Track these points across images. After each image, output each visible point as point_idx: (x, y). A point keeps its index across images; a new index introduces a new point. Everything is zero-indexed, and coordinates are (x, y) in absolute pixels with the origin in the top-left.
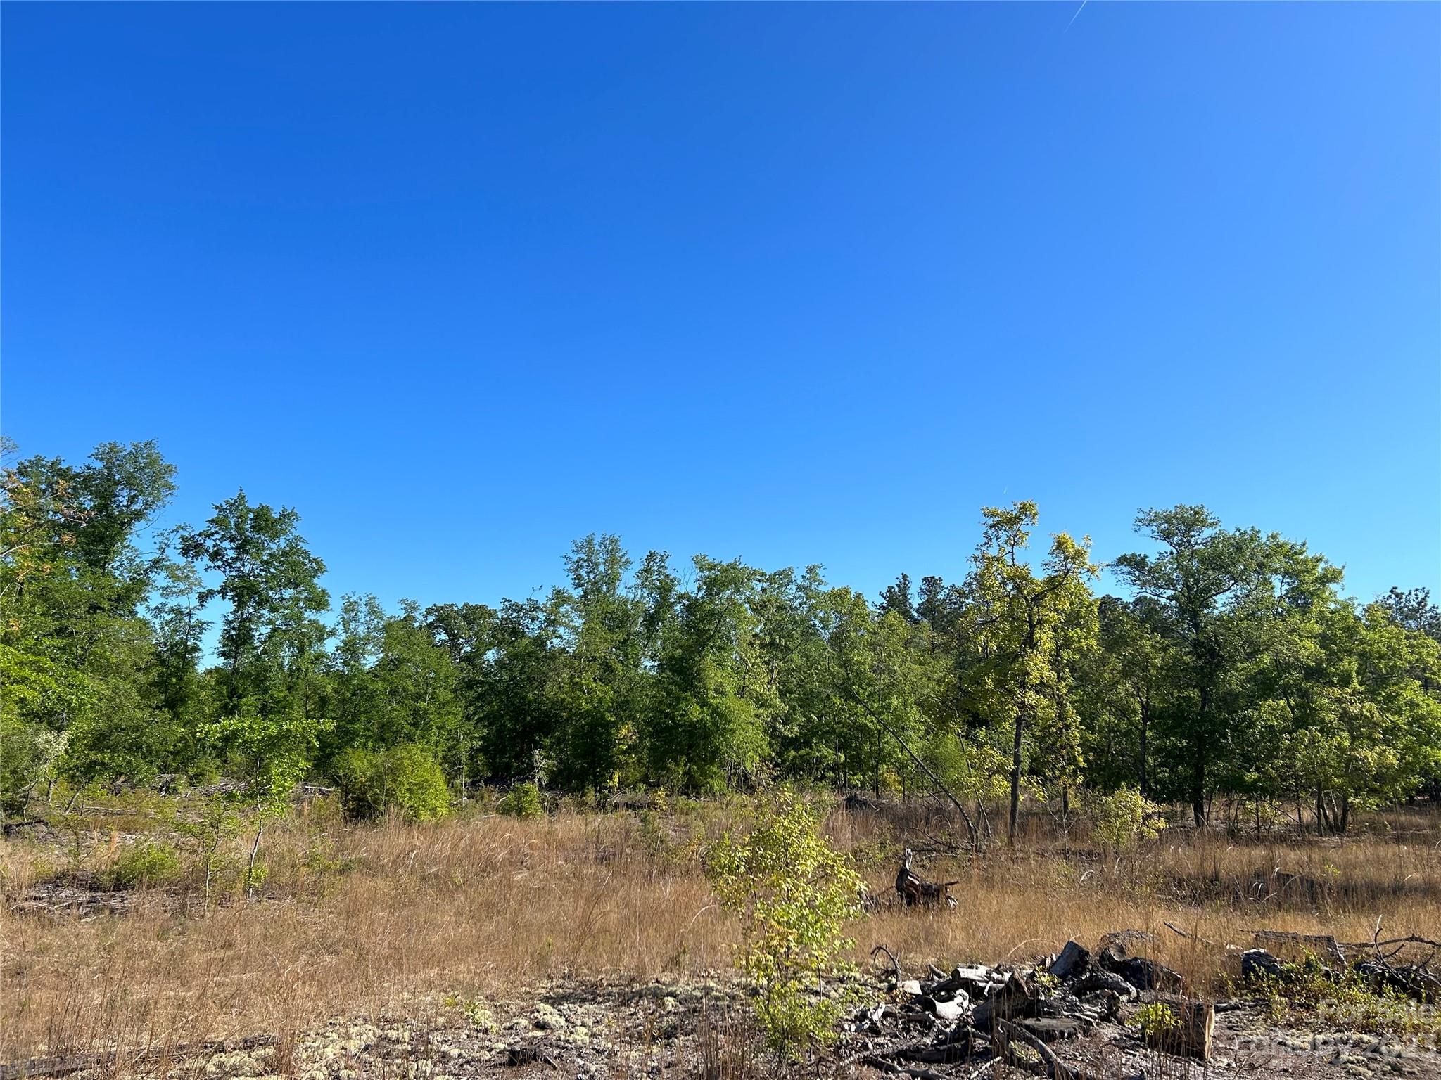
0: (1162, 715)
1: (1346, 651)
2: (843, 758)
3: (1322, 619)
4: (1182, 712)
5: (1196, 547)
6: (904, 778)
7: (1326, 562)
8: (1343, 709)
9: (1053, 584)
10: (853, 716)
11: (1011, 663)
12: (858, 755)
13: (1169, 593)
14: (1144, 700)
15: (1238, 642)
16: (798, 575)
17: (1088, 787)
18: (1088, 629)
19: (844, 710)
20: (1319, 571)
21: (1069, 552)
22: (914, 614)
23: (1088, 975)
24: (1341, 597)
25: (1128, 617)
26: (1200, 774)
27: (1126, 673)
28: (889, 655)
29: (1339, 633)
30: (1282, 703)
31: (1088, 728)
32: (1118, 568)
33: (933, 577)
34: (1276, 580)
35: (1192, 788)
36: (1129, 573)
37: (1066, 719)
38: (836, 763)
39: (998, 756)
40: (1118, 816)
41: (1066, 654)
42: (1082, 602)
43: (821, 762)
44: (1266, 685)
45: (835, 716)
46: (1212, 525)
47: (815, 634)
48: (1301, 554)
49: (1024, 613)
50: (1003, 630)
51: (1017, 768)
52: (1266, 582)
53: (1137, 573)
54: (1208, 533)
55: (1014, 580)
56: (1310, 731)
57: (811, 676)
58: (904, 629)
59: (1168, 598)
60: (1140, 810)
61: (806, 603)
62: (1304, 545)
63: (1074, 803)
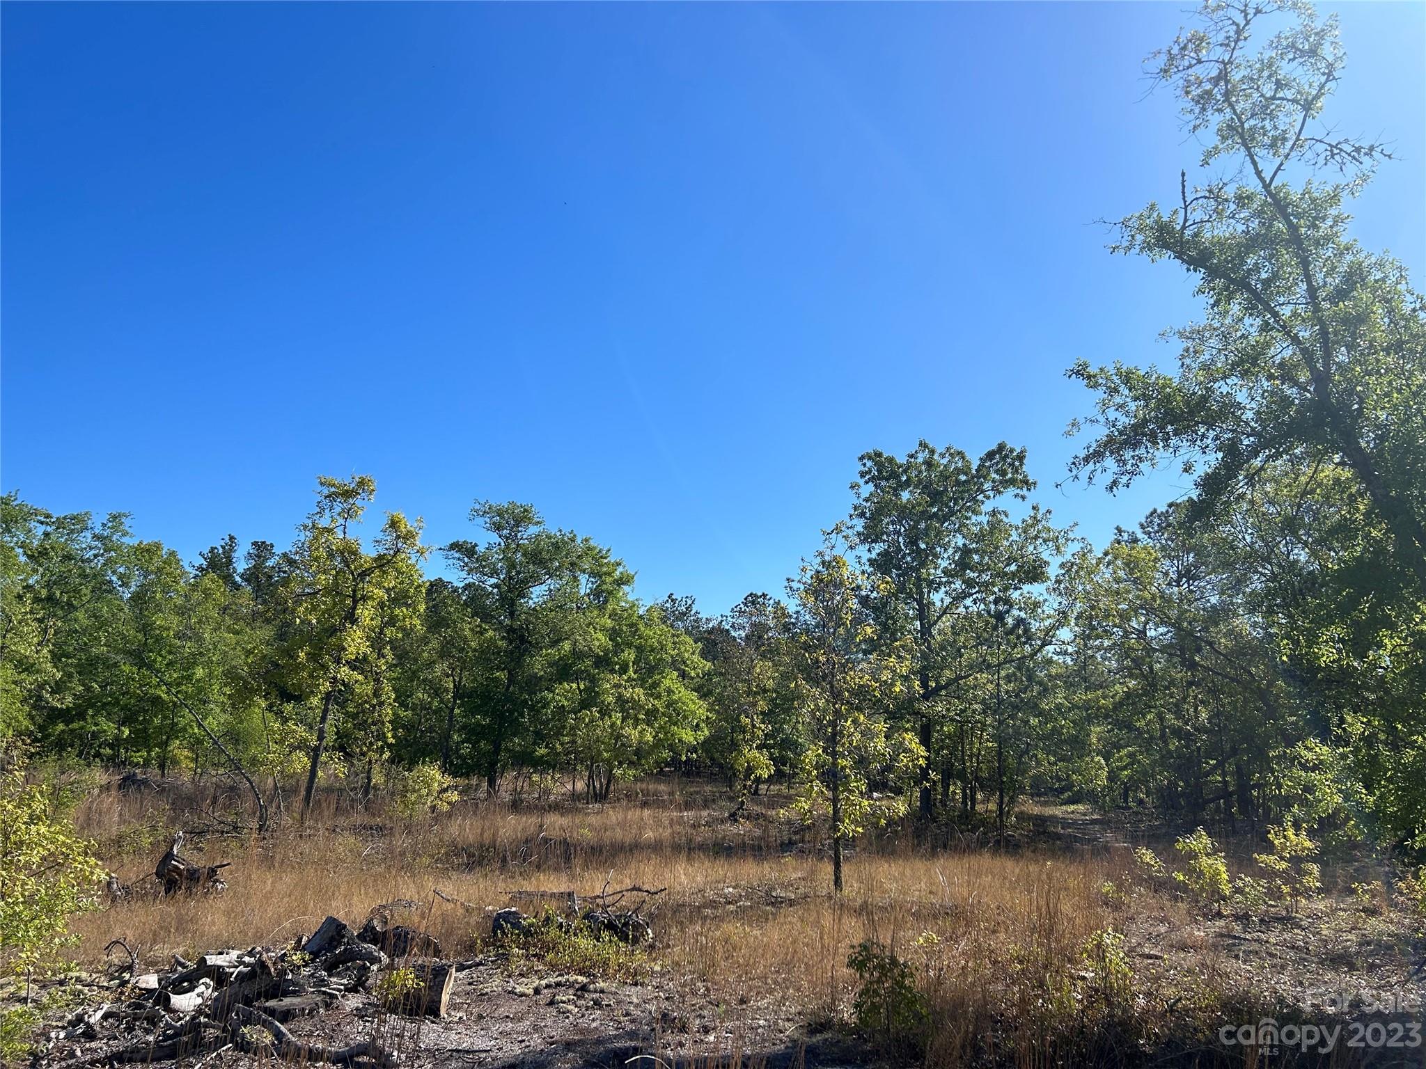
0: (471, 694)
1: (627, 644)
2: (127, 732)
3: (613, 615)
4: (489, 692)
5: (521, 542)
6: (197, 755)
7: (624, 567)
8: (619, 693)
9: (382, 563)
10: (145, 686)
11: (328, 638)
12: (145, 730)
13: (493, 581)
14: (457, 679)
15: (545, 631)
16: (97, 522)
17: (393, 762)
18: (414, 609)
19: (133, 679)
20: (617, 574)
21: (401, 532)
22: (238, 579)
23: (343, 948)
24: (630, 598)
25: (453, 600)
26: (497, 751)
27: (444, 653)
28: (200, 622)
29: (624, 628)
30: (574, 686)
31: (401, 705)
32: (449, 553)
33: (264, 542)
34: (583, 579)
35: (488, 763)
36: (459, 559)
37: (381, 696)
38: (117, 739)
39: (301, 731)
40: (414, 791)
41: (389, 632)
42: (412, 583)
43: (98, 738)
44: (564, 671)
45: (123, 685)
46: (538, 523)
47: (110, 592)
48: (606, 558)
49: (348, 587)
50: (325, 603)
51: (320, 744)
52: (575, 579)
53: (466, 560)
54: (533, 530)
55: (342, 553)
56: (591, 713)
57: (98, 639)
58: (221, 593)
59: (491, 586)
60: (436, 785)
61: (102, 555)
62: (609, 550)
63: (378, 778)
